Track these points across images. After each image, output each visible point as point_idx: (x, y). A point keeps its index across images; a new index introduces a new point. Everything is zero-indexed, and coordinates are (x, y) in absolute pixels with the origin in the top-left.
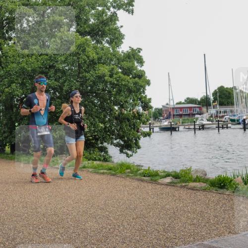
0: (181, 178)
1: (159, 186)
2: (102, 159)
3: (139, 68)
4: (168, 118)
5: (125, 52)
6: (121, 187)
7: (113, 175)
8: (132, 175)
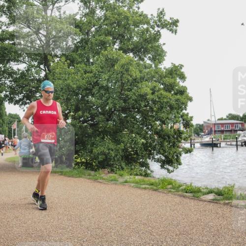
0: (224, 196)
1: (201, 203)
2: (144, 174)
3: (181, 84)
4: (209, 133)
5: (167, 68)
6: (164, 203)
7: (155, 190)
8: (174, 190)
